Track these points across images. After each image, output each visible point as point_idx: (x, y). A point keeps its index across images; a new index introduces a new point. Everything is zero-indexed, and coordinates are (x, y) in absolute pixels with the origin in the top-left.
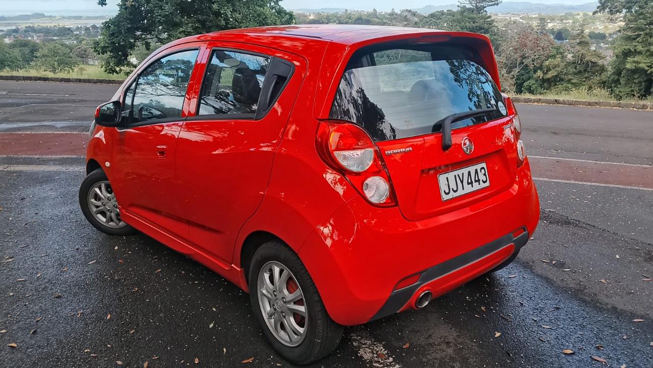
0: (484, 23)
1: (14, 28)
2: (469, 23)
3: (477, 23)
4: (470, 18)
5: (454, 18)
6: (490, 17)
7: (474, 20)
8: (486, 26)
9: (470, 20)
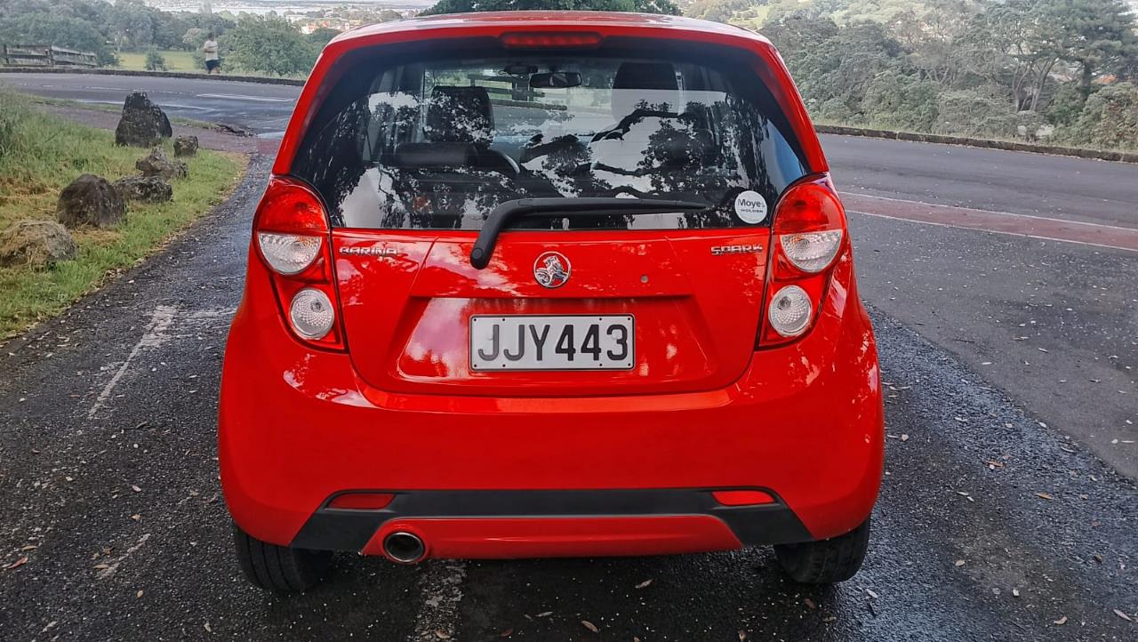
0: (1113, 20)
1: (317, 10)
2: (1082, 18)
3: (1098, 18)
4: (1085, 10)
5: (1053, 8)
6: (1126, 9)
7: (1092, 14)
8: (1116, 25)
9: (1085, 13)
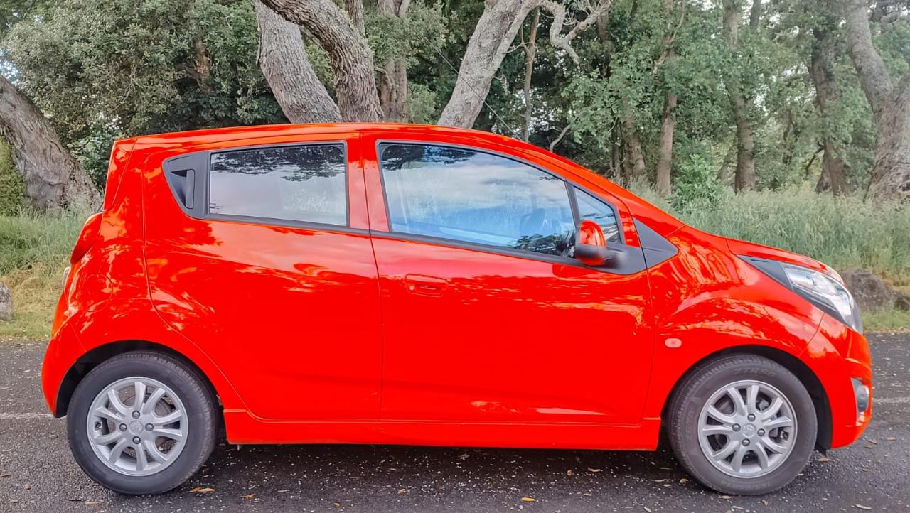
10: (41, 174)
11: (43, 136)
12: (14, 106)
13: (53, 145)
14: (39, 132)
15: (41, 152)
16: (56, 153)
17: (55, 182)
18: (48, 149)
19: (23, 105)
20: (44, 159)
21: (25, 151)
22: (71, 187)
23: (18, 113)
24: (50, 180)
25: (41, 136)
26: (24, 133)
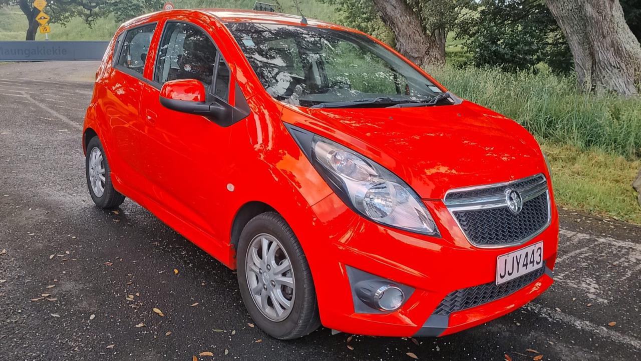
10: (408, 51)
11: (411, 26)
12: (395, 8)
13: (416, 32)
14: (408, 24)
15: (408, 36)
16: (417, 37)
17: (416, 56)
18: (412, 35)
19: (401, 6)
20: (410, 41)
21: (399, 36)
22: (425, 60)
23: (397, 11)
24: (413, 55)
25: (409, 26)
26: (399, 24)
